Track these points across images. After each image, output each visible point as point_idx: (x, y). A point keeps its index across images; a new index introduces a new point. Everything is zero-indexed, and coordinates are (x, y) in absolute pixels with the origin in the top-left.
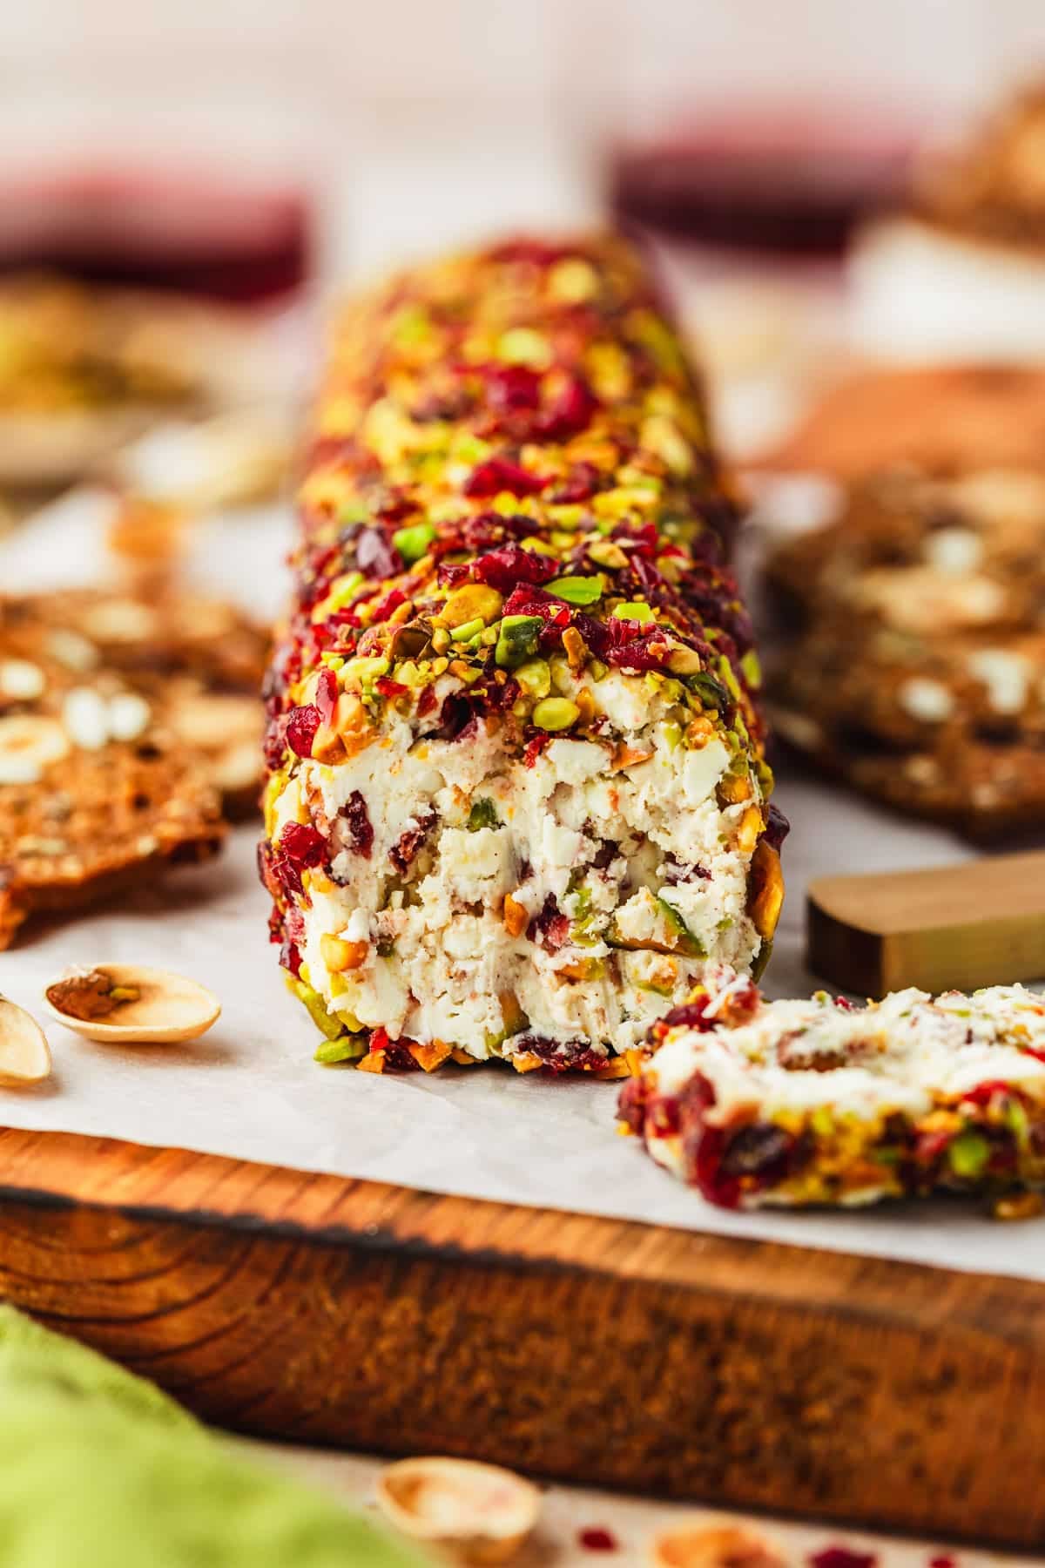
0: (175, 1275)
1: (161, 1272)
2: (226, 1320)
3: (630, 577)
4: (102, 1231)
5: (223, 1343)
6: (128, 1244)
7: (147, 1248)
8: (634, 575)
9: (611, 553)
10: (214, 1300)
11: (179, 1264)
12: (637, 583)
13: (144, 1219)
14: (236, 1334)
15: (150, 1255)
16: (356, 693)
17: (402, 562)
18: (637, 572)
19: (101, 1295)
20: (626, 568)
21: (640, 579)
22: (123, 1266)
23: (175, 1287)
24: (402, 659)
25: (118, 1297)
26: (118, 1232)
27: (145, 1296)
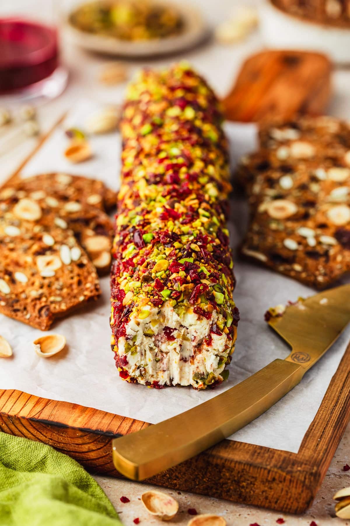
0: (92, 444)
1: (89, 443)
2: (104, 455)
3: (200, 255)
4: (75, 433)
5: (104, 459)
6: (81, 437)
7: (85, 438)
8: (202, 254)
9: (196, 247)
10: (102, 450)
11: (93, 442)
12: (202, 256)
13: (85, 431)
14: (107, 457)
15: (86, 439)
16: (133, 291)
17: (145, 244)
18: (202, 253)
19: (74, 447)
20: (199, 252)
21: (203, 255)
22: (80, 441)
23: (92, 446)
24: (144, 282)
25: (78, 447)
26: (79, 434)
27: (85, 448)
